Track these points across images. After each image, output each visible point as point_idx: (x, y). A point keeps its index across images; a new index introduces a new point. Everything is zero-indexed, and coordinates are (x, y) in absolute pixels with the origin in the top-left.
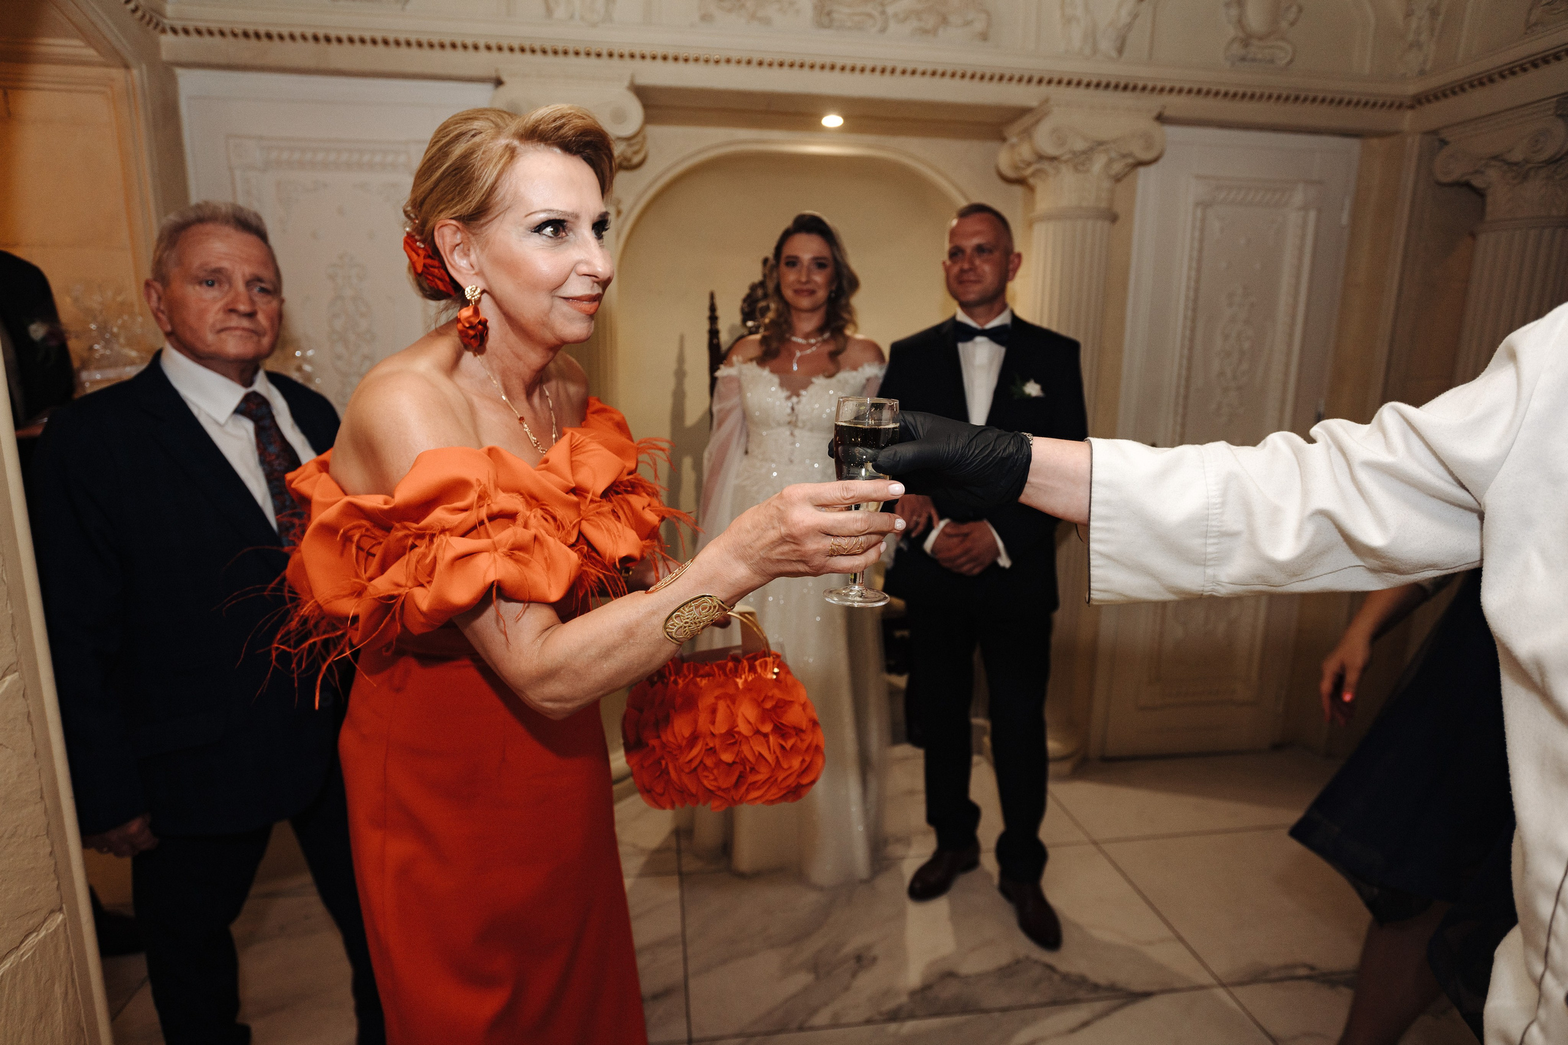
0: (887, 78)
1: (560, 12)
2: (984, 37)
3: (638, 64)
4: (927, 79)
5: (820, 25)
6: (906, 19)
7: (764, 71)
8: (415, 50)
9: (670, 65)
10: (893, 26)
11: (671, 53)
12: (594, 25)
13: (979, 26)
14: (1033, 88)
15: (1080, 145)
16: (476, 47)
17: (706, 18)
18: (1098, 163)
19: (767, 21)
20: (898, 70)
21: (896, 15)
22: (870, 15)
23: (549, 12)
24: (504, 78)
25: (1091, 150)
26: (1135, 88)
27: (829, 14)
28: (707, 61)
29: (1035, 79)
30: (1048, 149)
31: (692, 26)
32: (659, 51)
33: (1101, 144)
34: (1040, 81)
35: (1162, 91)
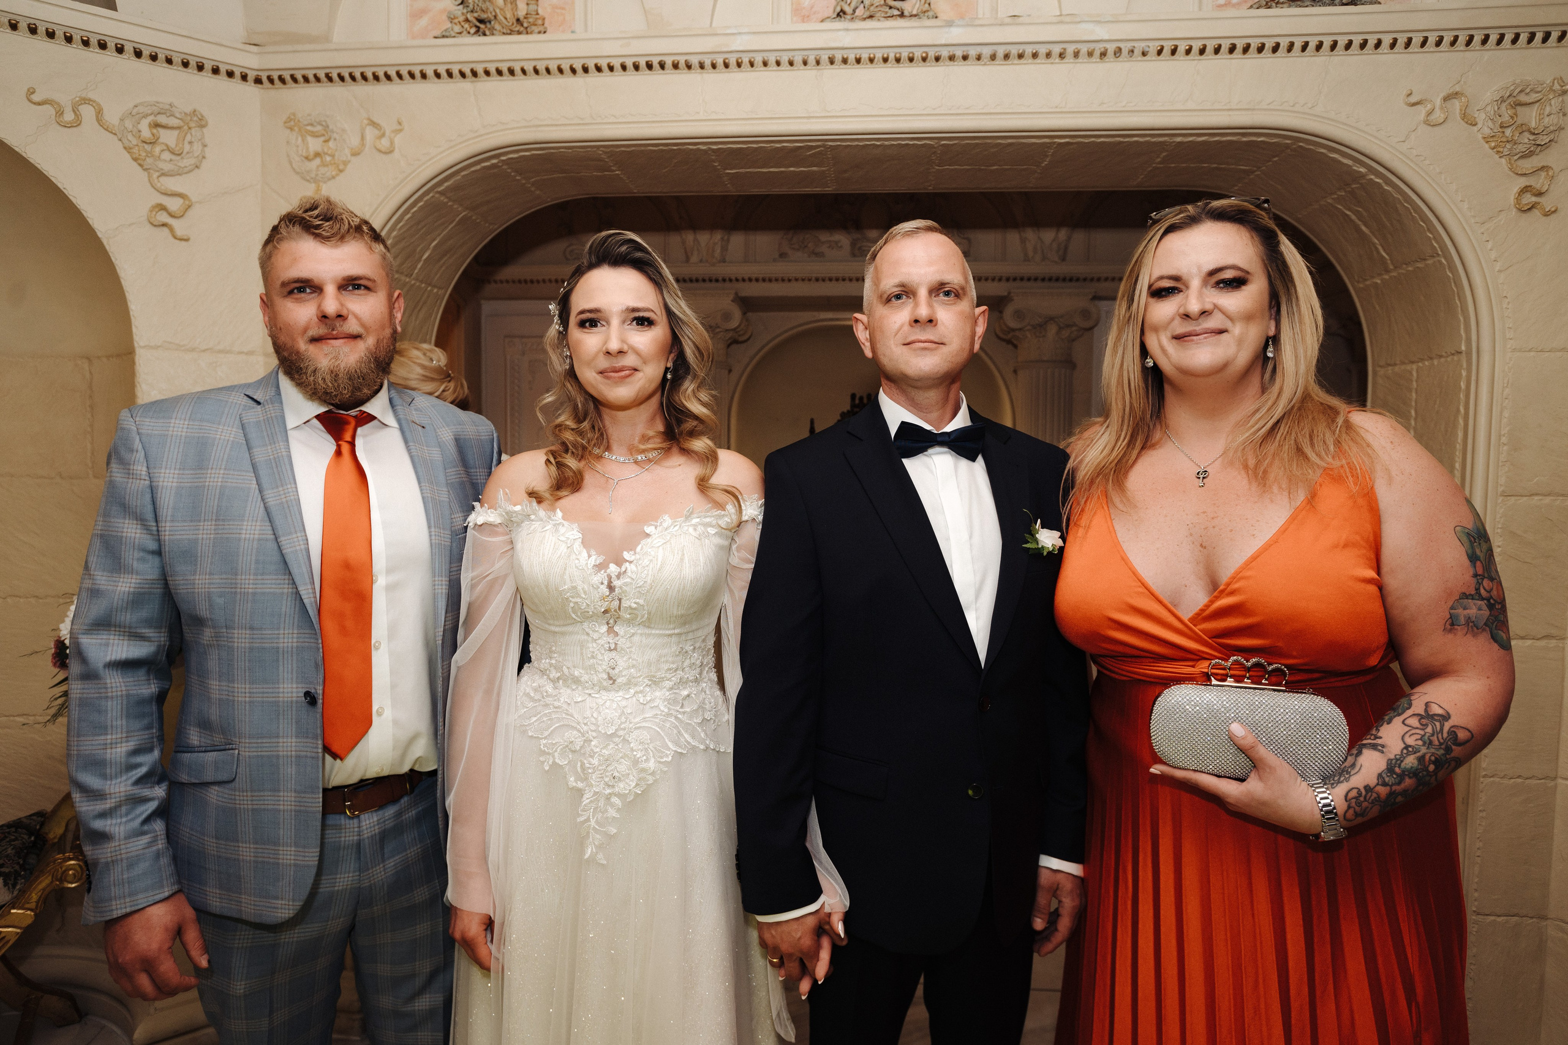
3: (739, 285)
9: (761, 285)
11: (760, 276)
12: (714, 265)
14: (1004, 284)
15: (1035, 320)
17: (783, 255)
18: (1052, 330)
25: (1046, 322)
26: (1078, 280)
29: (1004, 278)
30: (1012, 324)
31: (774, 260)
32: (753, 276)
33: (1052, 319)
34: (1008, 279)
35: (1098, 280)
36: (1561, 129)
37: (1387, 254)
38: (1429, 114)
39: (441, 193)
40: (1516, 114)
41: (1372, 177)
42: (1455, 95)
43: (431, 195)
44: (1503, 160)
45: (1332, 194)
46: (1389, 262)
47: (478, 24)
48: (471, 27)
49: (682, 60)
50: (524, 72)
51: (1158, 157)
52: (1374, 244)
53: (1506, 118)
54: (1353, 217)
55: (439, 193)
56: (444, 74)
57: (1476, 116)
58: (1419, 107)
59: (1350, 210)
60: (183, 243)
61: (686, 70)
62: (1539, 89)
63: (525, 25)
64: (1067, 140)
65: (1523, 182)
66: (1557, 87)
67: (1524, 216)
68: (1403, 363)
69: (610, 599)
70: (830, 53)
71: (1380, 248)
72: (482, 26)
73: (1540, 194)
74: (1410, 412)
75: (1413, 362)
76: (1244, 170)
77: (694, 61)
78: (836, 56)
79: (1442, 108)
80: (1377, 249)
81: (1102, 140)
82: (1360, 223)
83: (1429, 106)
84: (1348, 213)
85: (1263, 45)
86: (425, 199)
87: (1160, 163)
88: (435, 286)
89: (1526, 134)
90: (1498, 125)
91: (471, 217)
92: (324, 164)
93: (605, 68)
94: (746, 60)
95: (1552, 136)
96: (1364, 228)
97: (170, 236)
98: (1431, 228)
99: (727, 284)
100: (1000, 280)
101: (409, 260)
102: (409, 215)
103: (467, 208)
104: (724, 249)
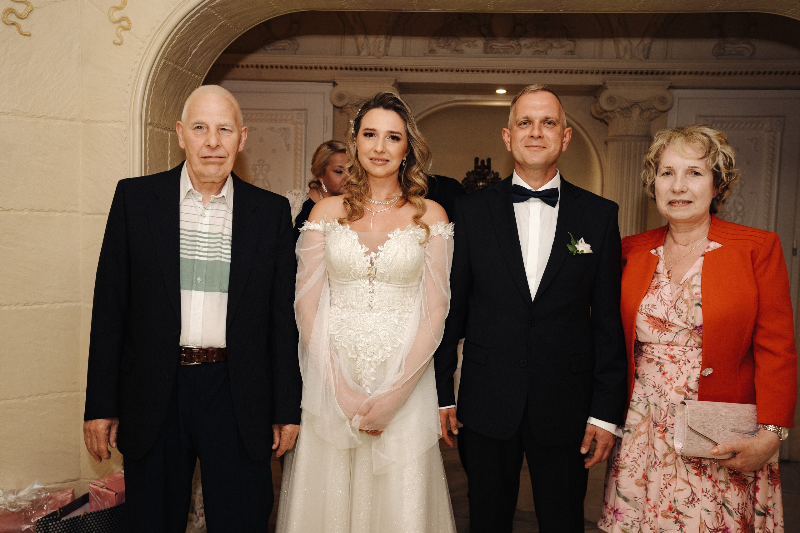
0: (521, 75)
1: (364, 53)
2: (572, 52)
3: (399, 73)
5: (487, 53)
6: (530, 47)
7: (460, 74)
8: (299, 71)
9: (414, 73)
10: (524, 51)
11: (414, 67)
12: (379, 58)
13: (568, 48)
14: (600, 76)
15: (625, 104)
16: (326, 68)
17: (432, 51)
18: (636, 112)
19: (460, 51)
20: (527, 71)
21: (525, 45)
22: (512, 47)
23: (359, 53)
24: (337, 82)
25: (632, 106)
26: (657, 73)
27: (491, 47)
28: (431, 71)
29: (600, 72)
30: (606, 107)
31: (425, 55)
32: (409, 67)
33: (636, 103)
34: (603, 73)
35: (674, 73)
39: (213, 7)
43: (206, 9)
55: (210, 7)
60: (27, 38)
69: (371, 269)
86: (201, 12)
88: (196, 74)
91: (227, 23)
97: (18, 33)
99: (389, 73)
100: (597, 73)
101: (184, 55)
102: (189, 23)
103: (226, 18)
104: (387, 46)
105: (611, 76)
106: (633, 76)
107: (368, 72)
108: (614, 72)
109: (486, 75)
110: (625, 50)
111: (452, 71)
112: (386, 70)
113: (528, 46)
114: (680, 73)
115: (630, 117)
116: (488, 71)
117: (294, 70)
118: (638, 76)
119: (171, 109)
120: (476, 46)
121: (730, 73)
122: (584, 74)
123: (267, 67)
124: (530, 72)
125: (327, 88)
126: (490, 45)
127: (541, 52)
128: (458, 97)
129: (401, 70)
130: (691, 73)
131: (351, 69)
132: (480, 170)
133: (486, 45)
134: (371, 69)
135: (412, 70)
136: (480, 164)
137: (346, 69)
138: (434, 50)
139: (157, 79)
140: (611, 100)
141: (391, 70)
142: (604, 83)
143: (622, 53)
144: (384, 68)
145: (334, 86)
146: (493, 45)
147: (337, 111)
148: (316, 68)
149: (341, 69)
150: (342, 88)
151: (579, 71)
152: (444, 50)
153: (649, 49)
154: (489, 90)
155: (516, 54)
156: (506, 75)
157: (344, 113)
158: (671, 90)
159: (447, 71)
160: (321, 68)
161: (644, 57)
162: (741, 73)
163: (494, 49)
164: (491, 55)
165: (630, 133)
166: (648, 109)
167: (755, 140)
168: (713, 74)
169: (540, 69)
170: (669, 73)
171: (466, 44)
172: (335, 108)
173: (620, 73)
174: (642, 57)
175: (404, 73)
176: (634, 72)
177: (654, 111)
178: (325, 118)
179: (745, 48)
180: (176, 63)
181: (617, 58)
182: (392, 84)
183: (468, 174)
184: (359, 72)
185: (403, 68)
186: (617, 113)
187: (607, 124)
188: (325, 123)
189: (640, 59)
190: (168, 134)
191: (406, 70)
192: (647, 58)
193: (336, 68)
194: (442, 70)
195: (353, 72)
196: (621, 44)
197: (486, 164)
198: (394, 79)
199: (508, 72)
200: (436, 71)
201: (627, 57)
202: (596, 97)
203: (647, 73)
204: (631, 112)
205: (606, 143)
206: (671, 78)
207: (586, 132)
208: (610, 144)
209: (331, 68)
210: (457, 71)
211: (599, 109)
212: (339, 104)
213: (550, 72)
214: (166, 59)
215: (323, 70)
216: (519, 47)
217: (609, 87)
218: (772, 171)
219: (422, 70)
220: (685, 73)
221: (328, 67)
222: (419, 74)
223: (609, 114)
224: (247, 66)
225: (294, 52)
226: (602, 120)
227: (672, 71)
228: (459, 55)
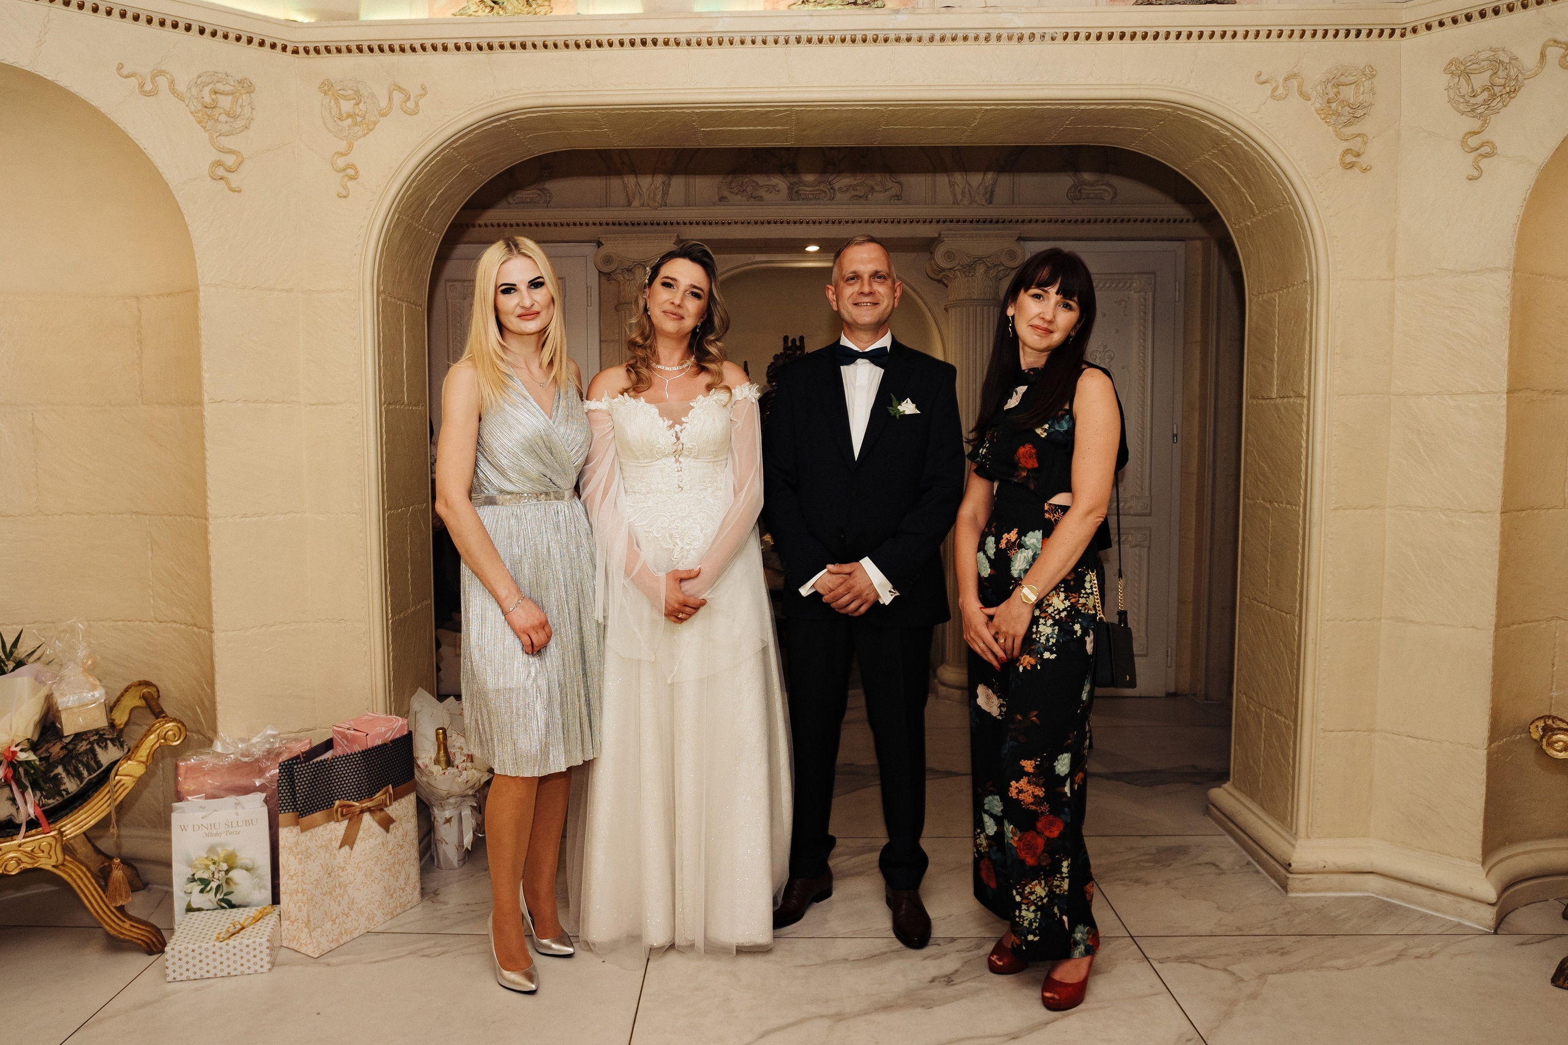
0: (836, 226)
1: (636, 203)
2: (898, 197)
3: (682, 228)
4: (862, 225)
5: (792, 199)
7: (759, 227)
8: (552, 228)
9: (701, 228)
10: (840, 196)
11: (700, 219)
12: (656, 209)
13: (893, 191)
14: (934, 226)
15: (967, 261)
16: (587, 224)
17: (722, 199)
18: (981, 270)
19: (760, 198)
20: (844, 221)
21: (841, 189)
22: (822, 190)
23: (629, 204)
24: (603, 242)
25: (975, 262)
26: (1004, 222)
27: (797, 192)
28: (723, 223)
29: (934, 220)
30: (943, 265)
31: (714, 204)
32: (694, 220)
33: (980, 259)
34: (938, 222)
35: (1023, 221)
36: (1371, 105)
37: (1253, 201)
38: (1274, 90)
39: (455, 150)
40: (1338, 93)
41: (1236, 140)
42: (1295, 76)
43: (448, 150)
44: (1331, 128)
45: (1208, 151)
46: (1255, 208)
47: (493, 4)
48: (486, 7)
49: (672, 37)
50: (534, 46)
51: (1067, 120)
52: (1243, 193)
53: (1332, 95)
54: (1226, 170)
55: (453, 148)
56: (463, 47)
57: (1310, 93)
58: (1267, 85)
59: (1222, 164)
60: (236, 194)
61: (675, 47)
62: (1355, 74)
63: (534, 6)
64: (993, 107)
65: (1345, 145)
66: (1367, 72)
67: (1349, 172)
68: (1269, 292)
69: (677, 444)
70: (797, 34)
71: (1248, 196)
72: (496, 7)
73: (1358, 155)
74: (1274, 332)
75: (1275, 291)
76: (1138, 131)
77: (683, 39)
78: (803, 37)
79: (1283, 86)
80: (1246, 199)
81: (1021, 107)
82: (1231, 175)
83: (1274, 85)
84: (1221, 167)
85: (1146, 34)
86: (442, 154)
87: (1067, 125)
88: (433, 232)
89: (1347, 108)
90: (1325, 100)
91: (471, 168)
92: (355, 124)
93: (605, 43)
94: (726, 39)
95: (1365, 111)
96: (1234, 180)
97: (226, 188)
98: (1282, 183)
99: (669, 227)
100: (931, 222)
101: (420, 207)
102: (427, 168)
103: (470, 161)
104: (665, 193)
105: (948, 225)
106: (975, 225)
107: (644, 228)
108: (951, 222)
109: (792, 227)
110: (963, 193)
111: (749, 223)
112: (665, 224)
113: (844, 189)
114: (1030, 221)
115: (972, 275)
116: (795, 223)
117: (546, 228)
118: (980, 226)
119: (406, 274)
120: (779, 191)
121: (1089, 221)
122: (914, 224)
123: (511, 225)
124: (847, 222)
125: (590, 249)
126: (796, 189)
127: (859, 197)
128: (759, 257)
129: (685, 224)
130: (1043, 221)
131: (620, 224)
132: (791, 352)
133: (790, 188)
134: (645, 224)
135: (698, 223)
136: (790, 344)
137: (614, 224)
138: (726, 198)
139: (389, 238)
140: (949, 255)
141: (672, 224)
142: (940, 235)
143: (959, 197)
144: (662, 222)
145: (599, 247)
146: (799, 190)
147: (603, 278)
148: (575, 224)
149: (607, 224)
150: (608, 248)
151: (908, 221)
152: (739, 197)
153: (992, 192)
154: (797, 247)
155: (829, 200)
156: (817, 226)
157: (612, 282)
158: (1021, 243)
159: (742, 223)
160: (581, 224)
161: (986, 201)
162: (1102, 221)
163: (800, 195)
164: (797, 202)
165: (975, 297)
166: (995, 266)
167: (1123, 303)
168: (1070, 221)
169: (859, 218)
170: (1017, 222)
171: (766, 189)
172: (601, 274)
173: (958, 222)
174: (984, 203)
175: (687, 228)
176: (975, 220)
177: (1002, 268)
178: (589, 288)
179: (1105, 190)
180: (411, 218)
181: (954, 203)
182: (674, 241)
183: (776, 357)
184: (630, 228)
185: (687, 220)
186: (957, 272)
187: (946, 286)
188: (589, 294)
189: (983, 205)
190: (402, 306)
191: (691, 223)
192: (990, 203)
193: (601, 224)
194: (736, 223)
195: (623, 228)
196: (958, 185)
197: (798, 343)
198: (676, 235)
199: (820, 223)
200: (729, 223)
201: (966, 202)
202: (931, 253)
203: (991, 222)
204: (974, 269)
205: (946, 310)
206: (1020, 226)
207: (921, 298)
208: (952, 312)
209: (594, 224)
210: (756, 223)
211: (935, 267)
212: (605, 269)
213: (873, 222)
214: (400, 213)
215: (584, 227)
216: (832, 191)
217: (945, 239)
218: (1144, 340)
219: (710, 224)
220: (1037, 221)
221: (591, 222)
222: (708, 228)
223: (947, 273)
224: (486, 225)
225: (545, 205)
226: (940, 281)
227: (1021, 218)
228: (757, 202)
